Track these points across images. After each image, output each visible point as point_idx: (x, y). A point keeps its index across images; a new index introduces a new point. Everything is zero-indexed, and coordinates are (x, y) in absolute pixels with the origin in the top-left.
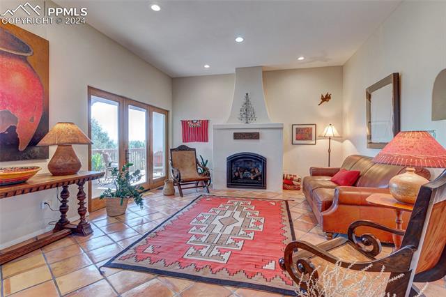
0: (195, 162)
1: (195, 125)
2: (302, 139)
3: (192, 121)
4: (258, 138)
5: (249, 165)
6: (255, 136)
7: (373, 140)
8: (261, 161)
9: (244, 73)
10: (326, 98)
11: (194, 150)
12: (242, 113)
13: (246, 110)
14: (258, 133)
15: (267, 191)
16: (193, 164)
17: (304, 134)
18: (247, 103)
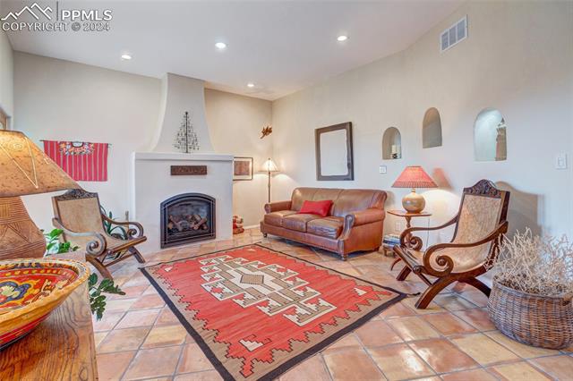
0: (100, 217)
1: (78, 151)
2: (240, 174)
3: (71, 144)
4: (206, 173)
5: (184, 211)
6: (200, 171)
7: (323, 174)
8: (209, 203)
9: (181, 83)
10: (267, 131)
11: (96, 195)
12: (180, 138)
13: (186, 134)
14: (206, 167)
15: (216, 240)
16: (98, 221)
17: (241, 169)
18: (186, 125)
